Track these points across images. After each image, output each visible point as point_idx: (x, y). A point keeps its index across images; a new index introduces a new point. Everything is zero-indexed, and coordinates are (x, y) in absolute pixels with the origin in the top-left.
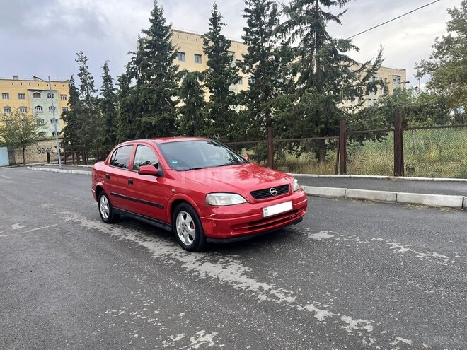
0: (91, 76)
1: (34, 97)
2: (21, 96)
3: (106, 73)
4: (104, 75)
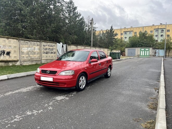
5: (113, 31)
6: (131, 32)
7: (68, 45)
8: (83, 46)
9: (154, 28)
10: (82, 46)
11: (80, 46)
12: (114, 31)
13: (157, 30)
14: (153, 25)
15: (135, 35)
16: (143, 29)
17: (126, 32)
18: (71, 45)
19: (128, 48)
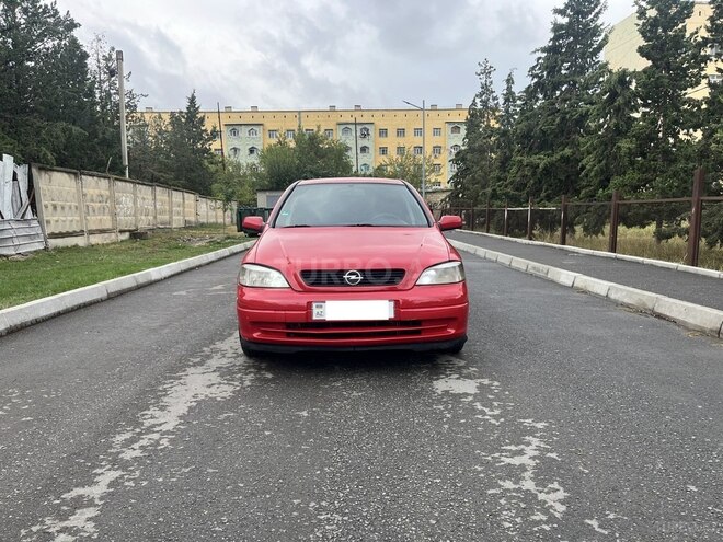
0: (495, 95)
1: (452, 132)
2: (437, 131)
3: (509, 88)
4: (505, 92)
5: (199, 116)
6: (254, 128)
7: (41, 169)
8: (105, 178)
9: (335, 118)
10: (99, 177)
11: (93, 176)
12: (202, 120)
13: (345, 127)
14: (333, 109)
15: (280, 142)
16: (300, 119)
17: (236, 127)
18: (53, 170)
19: (268, 193)
